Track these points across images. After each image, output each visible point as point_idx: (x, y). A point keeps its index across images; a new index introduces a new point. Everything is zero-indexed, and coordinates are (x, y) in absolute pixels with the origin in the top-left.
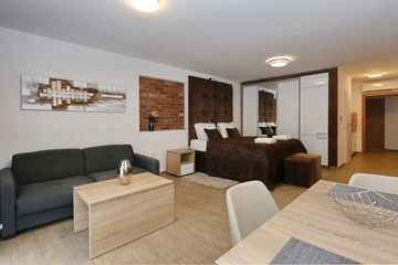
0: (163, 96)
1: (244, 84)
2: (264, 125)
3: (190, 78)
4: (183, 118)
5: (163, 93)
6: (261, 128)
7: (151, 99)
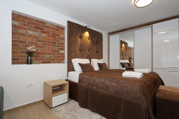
0: (44, 35)
1: (110, 34)
2: (123, 61)
3: (69, 23)
4: (63, 54)
5: (43, 32)
6: (121, 63)
7: (30, 36)
